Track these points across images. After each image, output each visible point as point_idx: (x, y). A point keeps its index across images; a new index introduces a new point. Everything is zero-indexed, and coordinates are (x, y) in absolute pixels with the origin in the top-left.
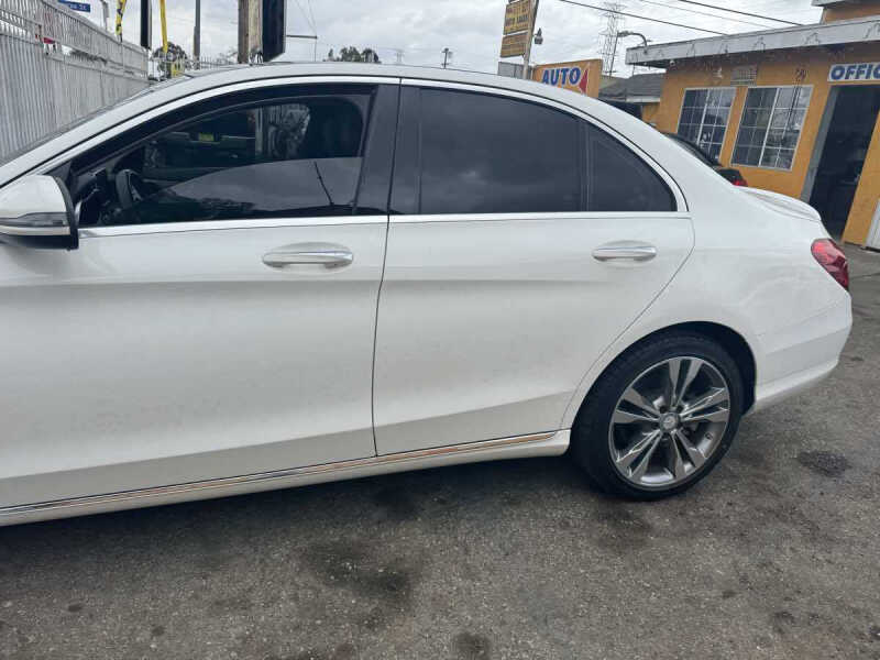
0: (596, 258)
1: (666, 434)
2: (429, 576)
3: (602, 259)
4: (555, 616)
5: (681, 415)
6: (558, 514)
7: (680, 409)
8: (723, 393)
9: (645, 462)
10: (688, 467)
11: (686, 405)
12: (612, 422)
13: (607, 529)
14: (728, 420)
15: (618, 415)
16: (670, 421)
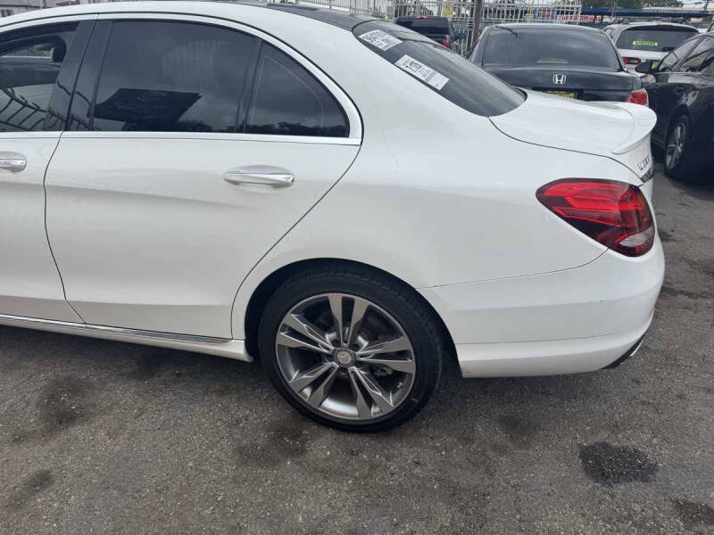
0: (227, 180)
1: (343, 369)
2: (91, 422)
3: (236, 183)
5: (358, 353)
6: (242, 413)
7: (356, 347)
8: (403, 343)
9: (321, 389)
10: (374, 410)
11: (365, 344)
12: (278, 342)
13: (262, 439)
14: (414, 373)
15: (283, 338)
16: (345, 357)
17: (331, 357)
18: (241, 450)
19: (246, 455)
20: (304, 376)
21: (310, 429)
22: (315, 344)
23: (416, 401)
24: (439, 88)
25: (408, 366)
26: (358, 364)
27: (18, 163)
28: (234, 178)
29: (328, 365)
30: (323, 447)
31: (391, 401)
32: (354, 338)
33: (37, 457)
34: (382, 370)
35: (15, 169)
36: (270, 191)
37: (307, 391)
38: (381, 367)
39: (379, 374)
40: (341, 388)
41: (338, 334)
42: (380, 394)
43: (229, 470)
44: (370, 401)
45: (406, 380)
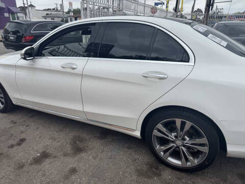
1: (178, 147)
2: (87, 153)
3: (145, 77)
4: (97, 178)
5: (185, 142)
6: (136, 157)
7: (184, 139)
8: (204, 140)
9: (168, 153)
10: (189, 164)
11: (188, 139)
12: (153, 134)
13: (145, 168)
14: (207, 152)
15: (155, 132)
16: (179, 143)
17: (173, 142)
18: (138, 171)
19: (140, 173)
20: (162, 148)
21: (161, 167)
22: (168, 136)
23: (207, 163)
24: (225, 46)
25: (205, 149)
26: (184, 146)
27: (75, 67)
28: (145, 75)
29: (172, 145)
30: (167, 174)
31: (196, 162)
32: (184, 136)
33: (71, 162)
34: (193, 149)
35: (74, 69)
36: (158, 80)
37: (162, 153)
38: (193, 148)
39: (191, 150)
40: (176, 154)
41: (178, 134)
42: (192, 158)
43: (135, 177)
44: (187, 160)
45: (203, 155)
